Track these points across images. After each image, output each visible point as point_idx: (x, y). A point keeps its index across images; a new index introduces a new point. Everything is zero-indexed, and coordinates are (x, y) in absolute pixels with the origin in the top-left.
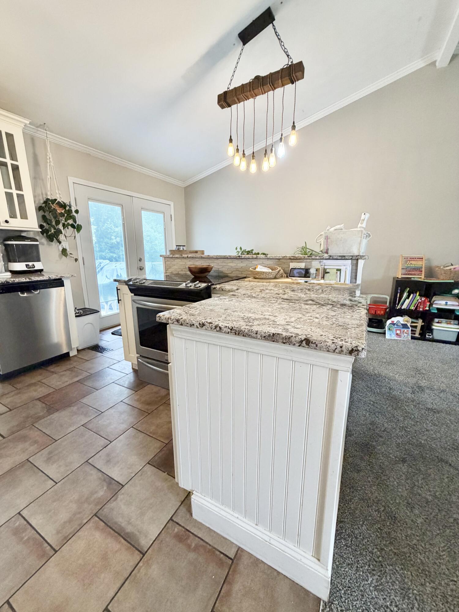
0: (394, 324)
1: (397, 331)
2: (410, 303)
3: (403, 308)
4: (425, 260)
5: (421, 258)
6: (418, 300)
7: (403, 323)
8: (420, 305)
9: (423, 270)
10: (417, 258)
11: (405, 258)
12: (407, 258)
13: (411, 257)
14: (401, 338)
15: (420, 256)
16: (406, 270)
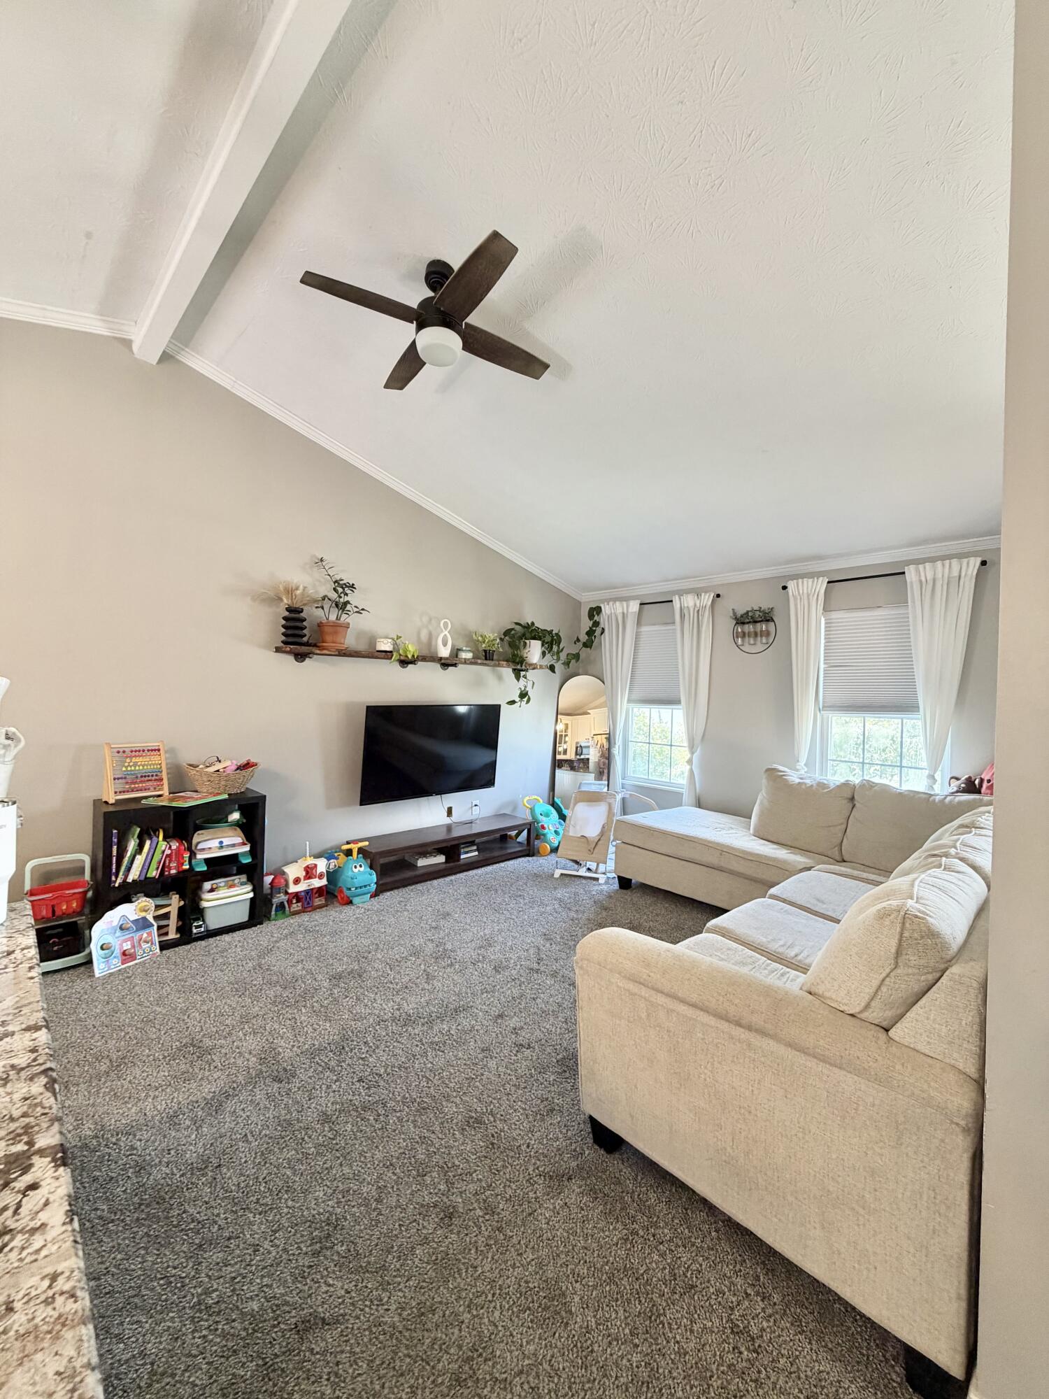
1: (129, 943)
2: (147, 863)
3: (130, 879)
4: (166, 752)
5: (157, 748)
6: (163, 852)
7: (135, 917)
8: (170, 863)
9: (164, 775)
10: (146, 749)
11: (118, 752)
12: (124, 752)
13: (134, 749)
14: (135, 959)
15: (154, 745)
16: (123, 781)
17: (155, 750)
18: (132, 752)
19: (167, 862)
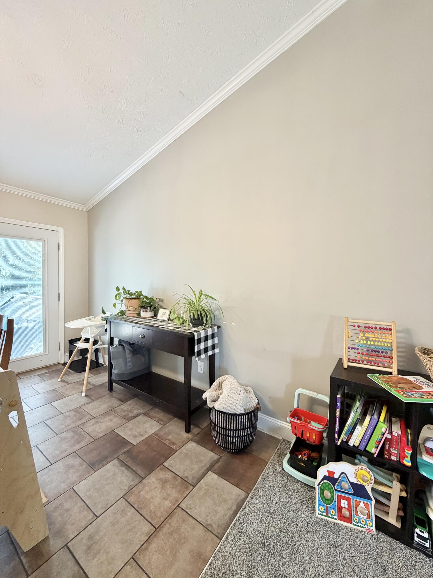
0: (334, 481)
1: (342, 501)
2: (367, 436)
3: (351, 443)
4: (397, 332)
5: (389, 327)
6: (383, 434)
7: (354, 480)
8: (390, 447)
9: (394, 354)
10: (378, 327)
11: (354, 326)
12: (359, 327)
13: (367, 325)
14: (351, 523)
15: (386, 324)
16: (356, 351)
17: (387, 329)
18: (365, 327)
19: (387, 446)
